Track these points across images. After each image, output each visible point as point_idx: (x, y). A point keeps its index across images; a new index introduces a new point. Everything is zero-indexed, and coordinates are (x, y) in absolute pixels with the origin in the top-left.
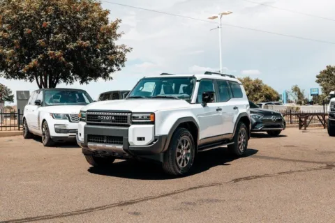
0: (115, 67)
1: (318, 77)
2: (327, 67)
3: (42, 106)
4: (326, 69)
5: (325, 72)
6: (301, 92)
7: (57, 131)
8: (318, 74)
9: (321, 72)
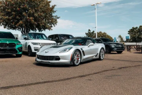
0: (53, 25)
1: (129, 32)
2: (133, 28)
3: (27, 40)
4: (132, 28)
5: (131, 30)
6: (122, 37)
7: (35, 50)
8: (129, 30)
9: (130, 30)
